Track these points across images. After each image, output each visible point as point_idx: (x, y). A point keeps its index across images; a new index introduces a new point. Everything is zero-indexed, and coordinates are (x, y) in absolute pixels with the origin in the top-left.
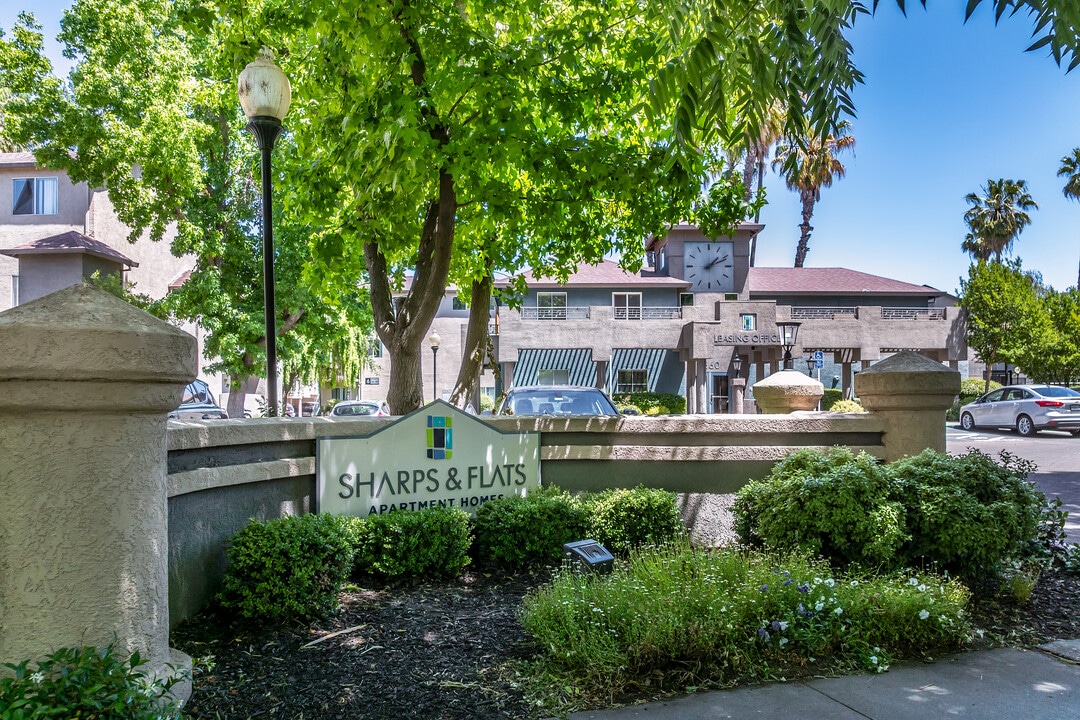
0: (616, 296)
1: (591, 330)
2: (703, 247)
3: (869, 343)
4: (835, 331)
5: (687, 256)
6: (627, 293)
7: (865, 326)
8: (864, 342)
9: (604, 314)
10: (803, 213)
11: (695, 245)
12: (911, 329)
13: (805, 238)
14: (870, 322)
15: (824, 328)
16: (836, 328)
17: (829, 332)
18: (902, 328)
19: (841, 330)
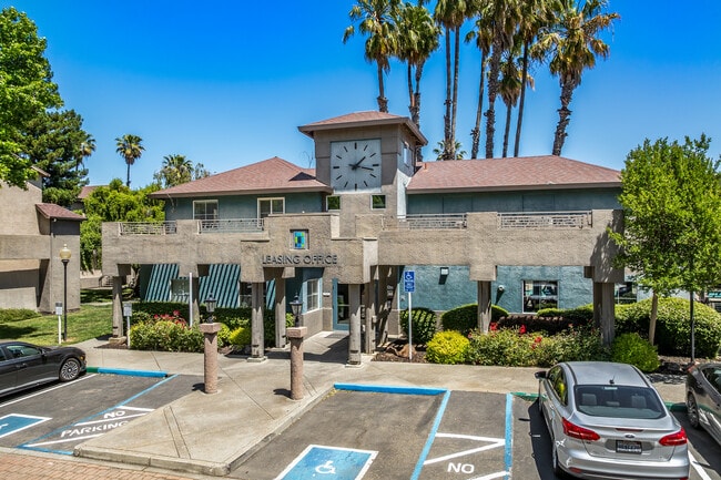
0: (262, 202)
1: (178, 244)
2: (350, 145)
3: (481, 259)
4: (436, 245)
5: (333, 157)
6: (271, 199)
7: (476, 237)
8: (474, 258)
9: (189, 227)
10: (562, 98)
11: (343, 144)
12: (541, 241)
13: (563, 123)
14: (482, 232)
15: (421, 241)
16: (438, 240)
17: (429, 245)
18: (526, 239)
19: (444, 243)
